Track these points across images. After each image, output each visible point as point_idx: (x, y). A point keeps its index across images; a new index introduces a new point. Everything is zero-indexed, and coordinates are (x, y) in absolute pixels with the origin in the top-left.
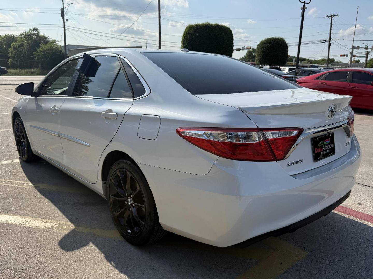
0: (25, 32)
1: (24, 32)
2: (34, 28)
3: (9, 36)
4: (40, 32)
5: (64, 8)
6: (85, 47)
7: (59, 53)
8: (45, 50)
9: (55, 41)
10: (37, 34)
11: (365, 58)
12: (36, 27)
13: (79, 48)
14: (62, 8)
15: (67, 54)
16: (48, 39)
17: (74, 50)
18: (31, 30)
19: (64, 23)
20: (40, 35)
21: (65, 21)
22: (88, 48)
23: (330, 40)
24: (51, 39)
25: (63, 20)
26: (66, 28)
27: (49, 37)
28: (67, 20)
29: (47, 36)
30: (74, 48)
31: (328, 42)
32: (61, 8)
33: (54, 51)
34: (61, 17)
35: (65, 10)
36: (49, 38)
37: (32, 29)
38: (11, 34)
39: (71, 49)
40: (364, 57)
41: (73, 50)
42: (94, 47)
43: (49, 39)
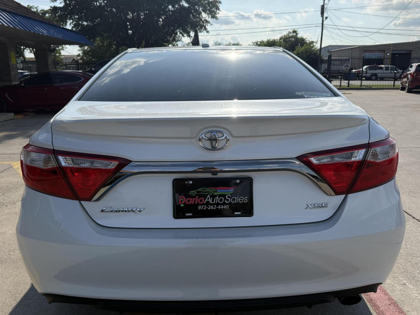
0: (285, 36)
1: (283, 35)
3: (270, 41)
5: (325, 4)
7: (313, 55)
8: (299, 53)
9: (312, 42)
10: (295, 37)
13: (340, 48)
14: (322, 5)
15: (322, 56)
16: (305, 40)
18: (290, 32)
20: (298, 37)
25: (322, 18)
26: (324, 27)
28: (326, 18)
29: (305, 38)
30: (334, 49)
33: (309, 53)
34: (320, 15)
35: (325, 6)
39: (332, 49)
41: (333, 51)
42: (357, 46)
43: (307, 41)
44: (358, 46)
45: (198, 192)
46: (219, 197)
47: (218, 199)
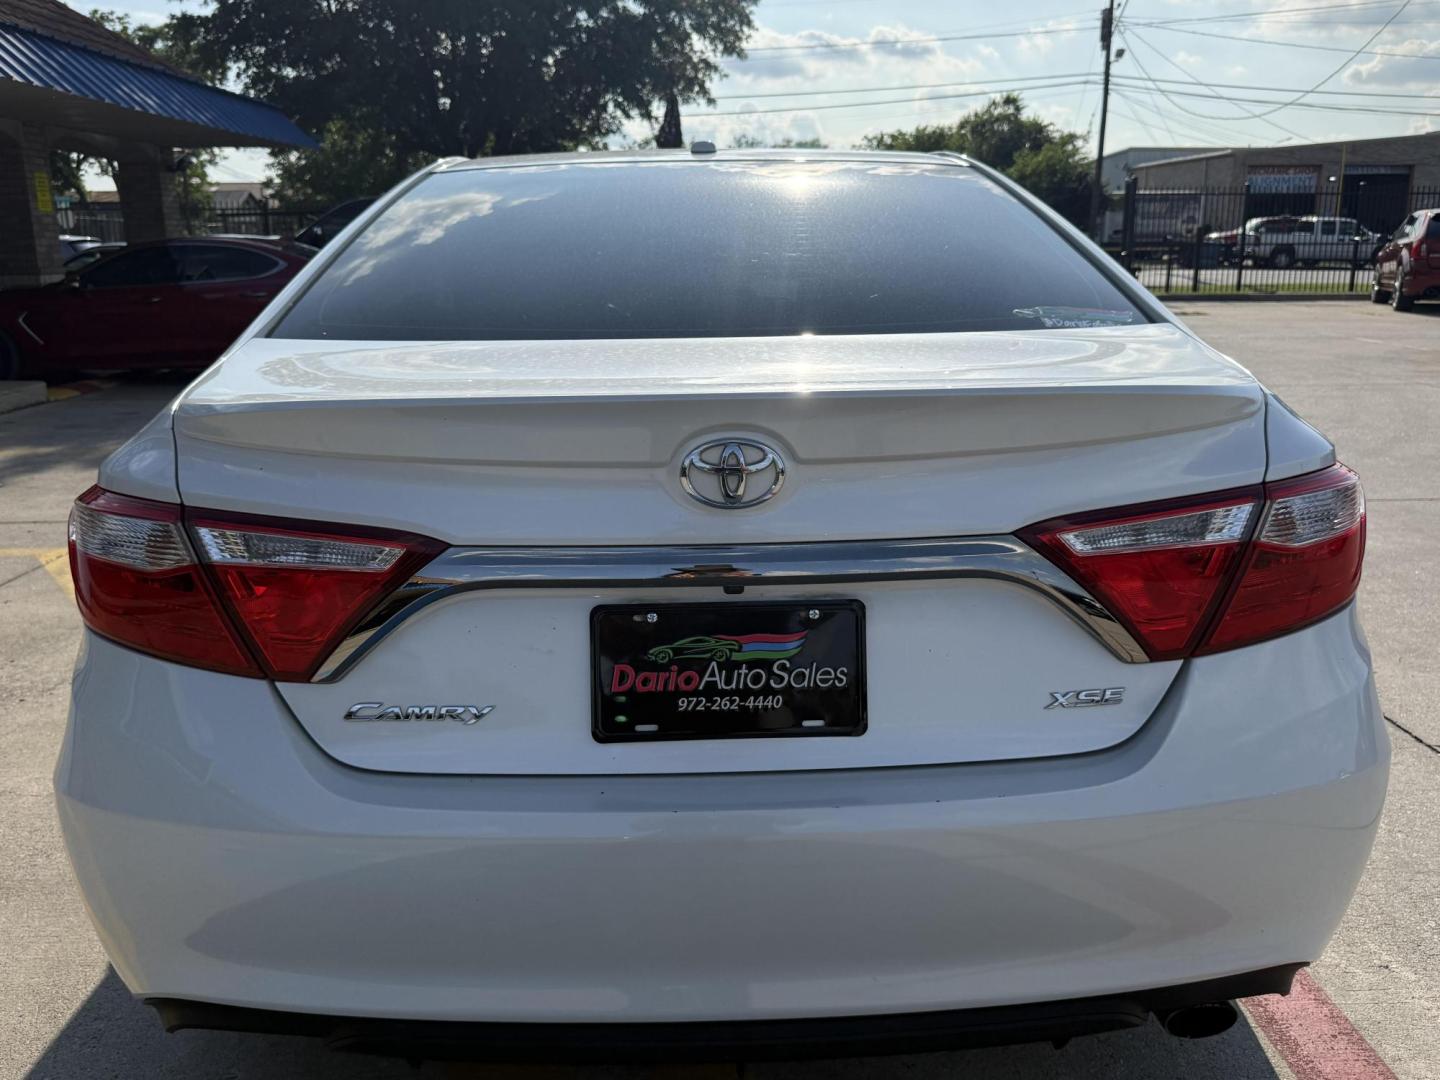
1: (972, 114)
2: (1005, 95)
4: (1023, 108)
5: (1115, 6)
6: (1192, 155)
7: (1074, 182)
8: (1028, 174)
9: (1071, 138)
12: (1013, 90)
14: (1106, 10)
15: (1104, 184)
16: (1048, 131)
17: (1147, 168)
18: (994, 103)
19: (1108, 64)
20: (1023, 118)
21: (1112, 57)
22: (1203, 156)
24: (1057, 131)
25: (1104, 53)
26: (1113, 84)
27: (1051, 124)
28: (1120, 53)
30: (1145, 161)
32: (1103, 8)
33: (1059, 175)
34: (1099, 44)
35: (1116, 13)
36: (1051, 128)
37: (997, 101)
38: (935, 125)
39: (1139, 163)
41: (1142, 169)
42: (1226, 149)
43: (1053, 132)
44: (1229, 151)
45: (677, 651)
46: (750, 669)
47: (746, 675)
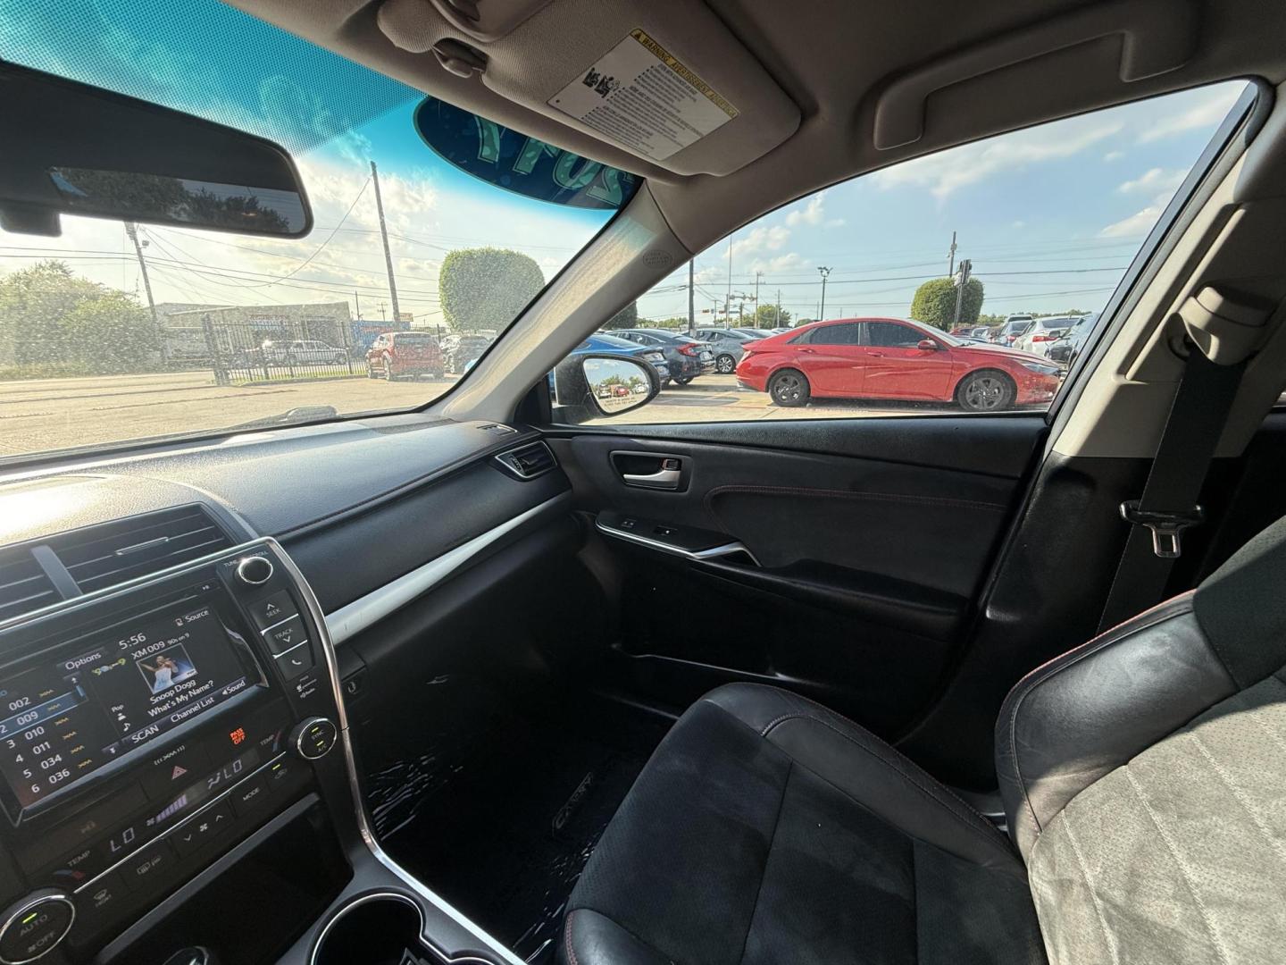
0: (25, 272)
2: (50, 261)
4: (71, 272)
9: (121, 294)
10: (62, 278)
11: (738, 315)
12: (59, 261)
19: (138, 249)
20: (73, 278)
21: (141, 245)
23: (691, 286)
24: (107, 288)
26: (147, 262)
27: (101, 283)
31: (688, 290)
36: (101, 286)
37: (43, 265)
40: (737, 312)
43: (104, 289)
